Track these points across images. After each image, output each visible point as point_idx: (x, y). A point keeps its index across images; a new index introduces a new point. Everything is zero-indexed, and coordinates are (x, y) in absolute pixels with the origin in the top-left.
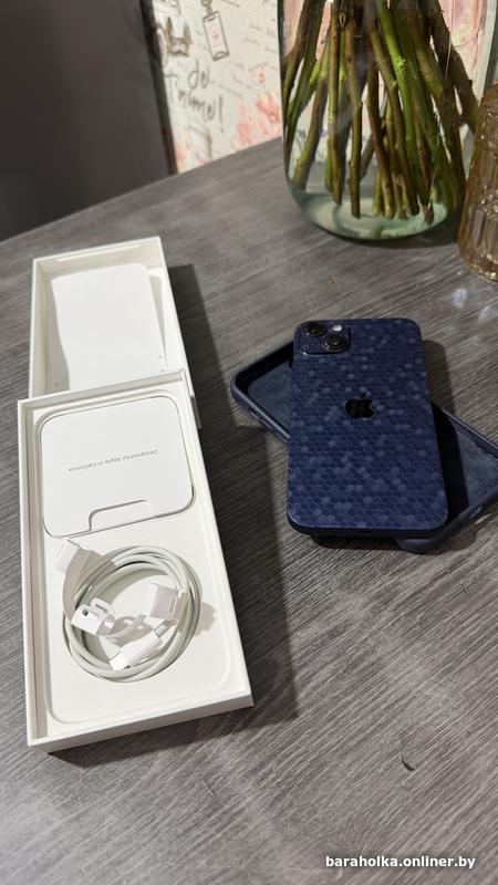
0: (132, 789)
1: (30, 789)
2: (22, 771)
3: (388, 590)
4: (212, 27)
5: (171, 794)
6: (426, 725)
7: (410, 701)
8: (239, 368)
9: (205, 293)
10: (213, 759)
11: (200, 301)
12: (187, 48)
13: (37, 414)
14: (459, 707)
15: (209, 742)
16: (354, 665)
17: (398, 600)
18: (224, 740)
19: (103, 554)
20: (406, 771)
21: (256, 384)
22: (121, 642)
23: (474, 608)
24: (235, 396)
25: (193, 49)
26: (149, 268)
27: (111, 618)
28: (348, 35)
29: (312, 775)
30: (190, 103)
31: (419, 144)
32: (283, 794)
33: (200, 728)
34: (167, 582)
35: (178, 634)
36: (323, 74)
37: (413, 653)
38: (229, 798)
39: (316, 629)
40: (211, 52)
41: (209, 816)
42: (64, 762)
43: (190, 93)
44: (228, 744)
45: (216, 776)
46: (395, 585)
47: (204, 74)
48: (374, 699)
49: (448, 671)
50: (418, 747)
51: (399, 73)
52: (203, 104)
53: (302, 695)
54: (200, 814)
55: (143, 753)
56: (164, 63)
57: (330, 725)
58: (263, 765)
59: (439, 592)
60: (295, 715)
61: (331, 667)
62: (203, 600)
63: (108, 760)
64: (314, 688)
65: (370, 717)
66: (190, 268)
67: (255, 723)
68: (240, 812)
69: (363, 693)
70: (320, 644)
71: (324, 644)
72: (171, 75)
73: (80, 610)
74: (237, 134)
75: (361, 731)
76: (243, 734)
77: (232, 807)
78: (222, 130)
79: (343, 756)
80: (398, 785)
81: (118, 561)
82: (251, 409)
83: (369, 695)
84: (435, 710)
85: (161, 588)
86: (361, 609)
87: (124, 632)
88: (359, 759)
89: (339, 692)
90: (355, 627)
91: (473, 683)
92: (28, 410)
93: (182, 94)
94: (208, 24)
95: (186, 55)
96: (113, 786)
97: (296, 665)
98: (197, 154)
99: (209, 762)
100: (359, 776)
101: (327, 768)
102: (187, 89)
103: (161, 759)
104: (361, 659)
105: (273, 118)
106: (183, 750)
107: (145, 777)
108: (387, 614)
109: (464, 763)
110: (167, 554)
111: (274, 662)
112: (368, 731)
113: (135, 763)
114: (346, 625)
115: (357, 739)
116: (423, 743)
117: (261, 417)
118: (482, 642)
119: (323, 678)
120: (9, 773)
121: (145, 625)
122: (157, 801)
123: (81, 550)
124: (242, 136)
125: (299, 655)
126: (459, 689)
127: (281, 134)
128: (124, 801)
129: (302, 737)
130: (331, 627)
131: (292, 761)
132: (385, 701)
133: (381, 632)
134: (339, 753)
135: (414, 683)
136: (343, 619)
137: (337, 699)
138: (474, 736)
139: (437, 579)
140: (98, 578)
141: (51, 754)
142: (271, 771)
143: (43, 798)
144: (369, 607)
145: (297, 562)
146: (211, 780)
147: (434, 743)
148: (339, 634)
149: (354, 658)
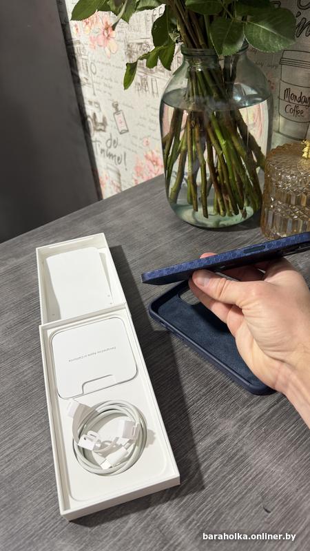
0: (118, 537)
1: (61, 542)
2: (55, 532)
3: (246, 416)
4: (119, 118)
5: (140, 538)
6: (274, 487)
7: (264, 474)
8: (152, 300)
9: (129, 260)
10: (161, 516)
11: (127, 264)
12: (105, 127)
13: (49, 332)
14: (290, 475)
15: (158, 507)
16: (232, 458)
17: (252, 421)
18: (166, 505)
19: (91, 407)
20: (266, 513)
21: (162, 308)
22: (105, 455)
23: (292, 421)
24: (151, 314)
25: (108, 128)
26: (98, 249)
27: (99, 441)
28: (196, 130)
29: (216, 520)
30: (107, 156)
31: (236, 180)
33: (152, 499)
34: (128, 419)
35: (137, 447)
36: (184, 148)
37: (262, 448)
38: (172, 537)
39: (209, 441)
40: (118, 129)
41: (162, 548)
42: (78, 525)
43: (107, 150)
44: (168, 507)
45: (163, 525)
46: (250, 412)
47: (115, 141)
48: (244, 476)
49: (282, 457)
50: (271, 499)
51: (224, 147)
52: (115, 156)
53: (205, 477)
54: (157, 547)
55: (122, 516)
56: (92, 134)
57: (222, 491)
58: (189, 516)
59: (273, 415)
60: (203, 488)
61: (220, 460)
62: (148, 428)
63: (103, 522)
64: (212, 472)
66: (120, 247)
67: (182, 494)
68: (180, 544)
69: (238, 473)
70: (212, 448)
71: (214, 448)
72: (96, 141)
73: (82, 438)
74: (135, 172)
75: (239, 493)
76: (176, 501)
77: (175, 542)
78: (126, 169)
79: (231, 508)
80: (263, 521)
81: (99, 410)
82: (161, 322)
83: (242, 473)
84: (278, 479)
85: (126, 422)
86: (233, 427)
87: (105, 450)
88: (240, 509)
89: (225, 473)
90: (230, 437)
91: (296, 462)
92: (45, 330)
93: (102, 151)
94: (116, 116)
95: (104, 131)
96: (108, 536)
97: (201, 460)
98: (112, 181)
99: (159, 518)
100: (241, 519)
101: (223, 516)
102: (106, 148)
103: (132, 519)
104: (235, 454)
105: (155, 163)
106: (144, 512)
107: (125, 530)
108: (247, 429)
109: (296, 506)
110: (127, 404)
111: (188, 460)
112: (244, 493)
113: (118, 522)
114: (226, 436)
115: (238, 498)
116: (274, 497)
117: (167, 326)
118: (298, 440)
119: (215, 466)
120: (48, 534)
121: (116, 445)
122: (133, 542)
123: (80, 404)
124: (137, 173)
125: (202, 455)
126: (289, 466)
127: (163, 172)
128: (115, 544)
129: (208, 500)
130: (217, 439)
131: (205, 513)
132: (250, 476)
133: (244, 439)
134: (229, 506)
135: (265, 465)
136: (223, 433)
137: (224, 477)
138: (299, 491)
139: (270, 408)
140: (90, 419)
141: (70, 521)
142: (193, 520)
143: (69, 546)
144: (237, 426)
145: (195, 404)
146: (161, 528)
147: (279, 497)
148: (222, 442)
149: (232, 454)
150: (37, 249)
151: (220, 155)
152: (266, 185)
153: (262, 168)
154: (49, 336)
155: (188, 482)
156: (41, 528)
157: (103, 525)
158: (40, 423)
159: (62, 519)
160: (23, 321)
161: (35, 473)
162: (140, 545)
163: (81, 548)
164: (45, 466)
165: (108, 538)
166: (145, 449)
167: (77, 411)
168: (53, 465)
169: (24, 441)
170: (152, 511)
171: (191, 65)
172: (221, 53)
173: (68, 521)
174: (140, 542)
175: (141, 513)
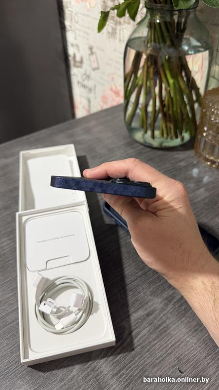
0: (64, 382)
1: (19, 382)
2: (16, 374)
3: (170, 296)
4: (93, 58)
5: (81, 384)
6: (188, 354)
7: (181, 343)
10: (99, 369)
12: (82, 65)
13: (24, 218)
14: (201, 346)
15: (97, 361)
16: (157, 328)
17: (175, 300)
18: (103, 360)
19: (51, 279)
20: (180, 373)
22: (59, 318)
24: (104, 210)
25: (84, 66)
26: (69, 156)
27: (55, 307)
28: (151, 70)
30: (82, 87)
32: (129, 384)
33: (93, 355)
34: (79, 291)
35: (84, 315)
37: (182, 322)
38: (106, 386)
39: (141, 313)
40: (92, 67)
42: (34, 370)
43: (83, 82)
44: (104, 362)
45: (100, 376)
47: (88, 76)
48: (166, 343)
49: (196, 330)
50: (185, 363)
52: (88, 87)
53: (136, 341)
55: (68, 366)
56: (71, 70)
57: (147, 354)
58: (120, 371)
60: (133, 350)
61: (148, 329)
62: (95, 300)
63: (53, 370)
64: (141, 338)
65: (164, 350)
66: (85, 157)
67: (116, 353)
69: (161, 340)
70: (142, 319)
71: (144, 319)
72: (74, 75)
73: (42, 304)
75: (161, 356)
76: (111, 358)
78: (95, 98)
81: (57, 282)
82: (111, 217)
83: (164, 341)
84: (191, 347)
85: (77, 293)
86: (160, 304)
87: (60, 314)
88: (160, 369)
89: (151, 339)
90: (157, 312)
92: (21, 216)
93: (79, 82)
94: (91, 57)
95: (81, 67)
96: (56, 380)
97: (133, 328)
99: (97, 370)
102: (81, 80)
103: (76, 369)
104: (160, 325)
105: (117, 95)
106: (86, 365)
107: (70, 377)
108: (170, 306)
110: (79, 280)
111: (124, 327)
112: (164, 356)
113: (65, 370)
114: (154, 311)
115: (159, 360)
116: (187, 361)
117: (116, 220)
119: (144, 333)
120: (10, 375)
121: (69, 311)
123: (43, 278)
124: (103, 101)
125: (134, 324)
126: (201, 338)
127: (123, 101)
128: (61, 387)
129: (136, 359)
130: (147, 312)
131: (132, 369)
132: (170, 343)
133: (168, 314)
134: (152, 366)
135: (182, 336)
136: (152, 308)
137: (151, 342)
138: (208, 358)
140: (49, 289)
141: (29, 366)
142: (123, 374)
143: (26, 386)
144: (163, 303)
145: (132, 283)
146: (98, 378)
147: (191, 361)
148: (151, 315)
149: (157, 325)
151: (168, 91)
153: (200, 105)
154: (23, 221)
155: (121, 344)
156: (5, 370)
157: (53, 372)
158: (11, 288)
159: (23, 365)
160: (7, 208)
161: (5, 326)
163: (35, 388)
164: (13, 322)
166: (91, 316)
167: (39, 283)
168: (18, 322)
170: (92, 364)
171: (152, 17)
172: (177, 6)
173: (26, 366)
175: (83, 364)
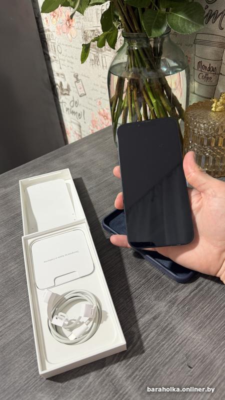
0: (82, 390)
1: (40, 394)
2: (36, 387)
3: (173, 298)
4: (79, 85)
5: (98, 389)
6: (195, 350)
7: (187, 341)
8: (105, 216)
9: (88, 188)
10: (113, 373)
11: (86, 191)
12: (69, 92)
13: (29, 241)
14: (206, 341)
15: (111, 367)
16: (164, 329)
17: (178, 302)
18: (117, 365)
19: (61, 294)
20: (189, 369)
21: (112, 222)
22: (71, 330)
23: (207, 302)
24: (104, 227)
25: (71, 93)
26: (65, 180)
27: (67, 320)
28: (134, 92)
29: (153, 375)
30: (71, 113)
32: (143, 383)
33: (106, 361)
34: (88, 303)
35: (94, 324)
36: (126, 105)
37: (186, 322)
38: (121, 388)
39: (147, 317)
40: (78, 93)
41: (114, 396)
42: (52, 382)
43: (71, 109)
44: (118, 367)
45: (115, 380)
46: (176, 296)
47: (76, 102)
48: (173, 342)
49: (200, 328)
50: (193, 359)
52: (77, 113)
53: (145, 344)
54: (111, 396)
55: (84, 374)
56: (59, 98)
57: (157, 354)
58: (133, 373)
59: (193, 297)
60: (143, 352)
61: (155, 331)
62: (102, 309)
63: (70, 379)
64: (150, 340)
65: (173, 349)
66: (81, 179)
67: (128, 356)
68: (127, 393)
69: (169, 340)
70: (150, 323)
71: (151, 322)
72: (63, 102)
73: (54, 318)
74: (91, 124)
75: (170, 355)
76: (124, 362)
77: (123, 392)
78: (85, 122)
79: (164, 366)
80: (187, 375)
81: (67, 297)
83: (172, 340)
84: (198, 343)
85: (87, 305)
86: (164, 307)
87: (72, 326)
88: (171, 366)
89: (159, 341)
90: (163, 315)
91: (211, 331)
92: (26, 240)
93: (67, 109)
94: (77, 84)
95: (68, 95)
96: (74, 388)
97: (142, 332)
98: (75, 132)
100: (171, 373)
101: (158, 372)
102: (70, 107)
103: (92, 376)
104: (167, 327)
105: (105, 118)
106: (101, 371)
107: (87, 384)
108: (174, 308)
109: (211, 363)
110: (88, 292)
111: (133, 332)
112: (173, 355)
113: (82, 378)
114: (159, 314)
115: (169, 358)
116: (195, 357)
118: (212, 315)
119: (152, 336)
120: (31, 389)
121: (79, 322)
122: (93, 393)
123: (53, 293)
124: (93, 125)
125: (142, 328)
126: (206, 334)
127: (111, 124)
128: (80, 395)
129: (148, 360)
130: (153, 316)
131: (145, 370)
132: (178, 342)
133: (173, 315)
134: (163, 364)
135: (188, 334)
136: (158, 312)
137: (159, 343)
138: (214, 352)
139: (192, 292)
140: (60, 304)
141: (47, 379)
142: (137, 375)
143: (46, 397)
144: (167, 306)
145: (137, 291)
146: (113, 382)
147: (198, 357)
148: (157, 318)
149: (164, 326)
150: (20, 181)
151: (152, 110)
152: (186, 132)
153: (183, 119)
154: (29, 244)
155: (132, 348)
156: (26, 384)
157: (71, 381)
158: (23, 308)
159: (41, 377)
160: (11, 234)
161: (20, 344)
162: (97, 395)
163: (55, 398)
164: (28, 339)
165: (74, 390)
166: (101, 325)
167: (50, 298)
168: (34, 339)
169: (12, 321)
170: (106, 369)
171: (129, 45)
172: (150, 35)
173: (45, 379)
174: (98, 392)
175: (98, 371)
